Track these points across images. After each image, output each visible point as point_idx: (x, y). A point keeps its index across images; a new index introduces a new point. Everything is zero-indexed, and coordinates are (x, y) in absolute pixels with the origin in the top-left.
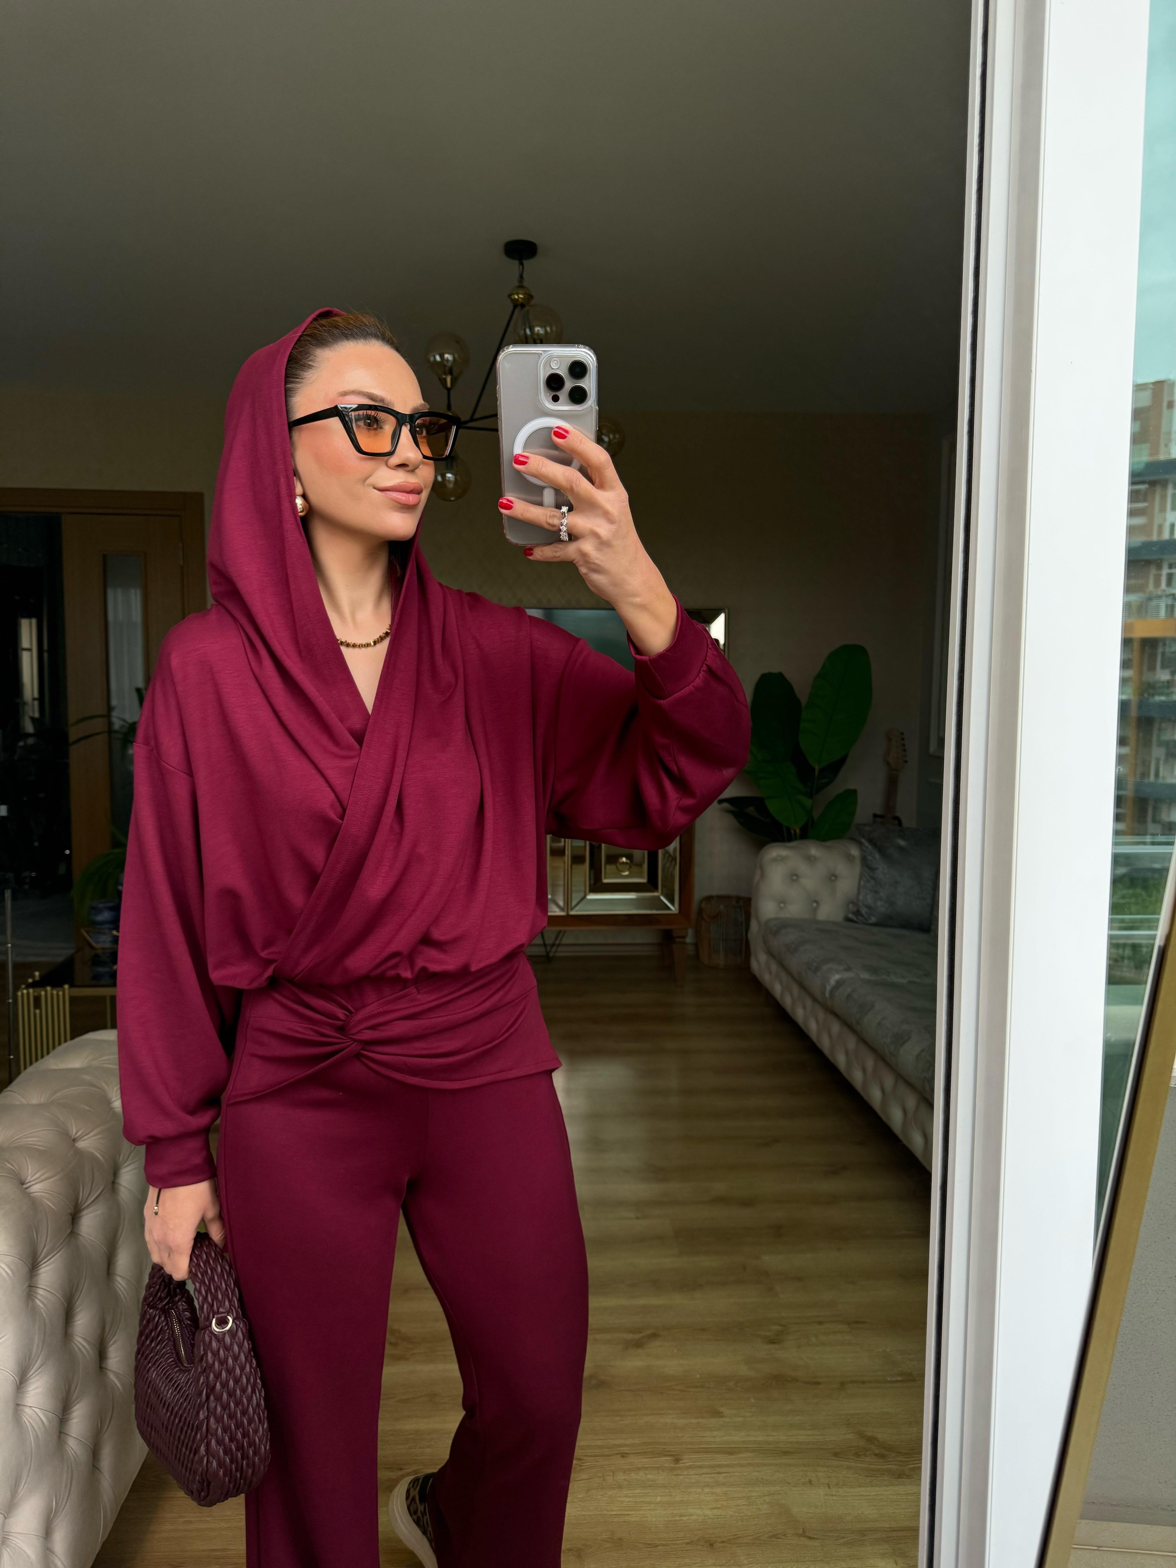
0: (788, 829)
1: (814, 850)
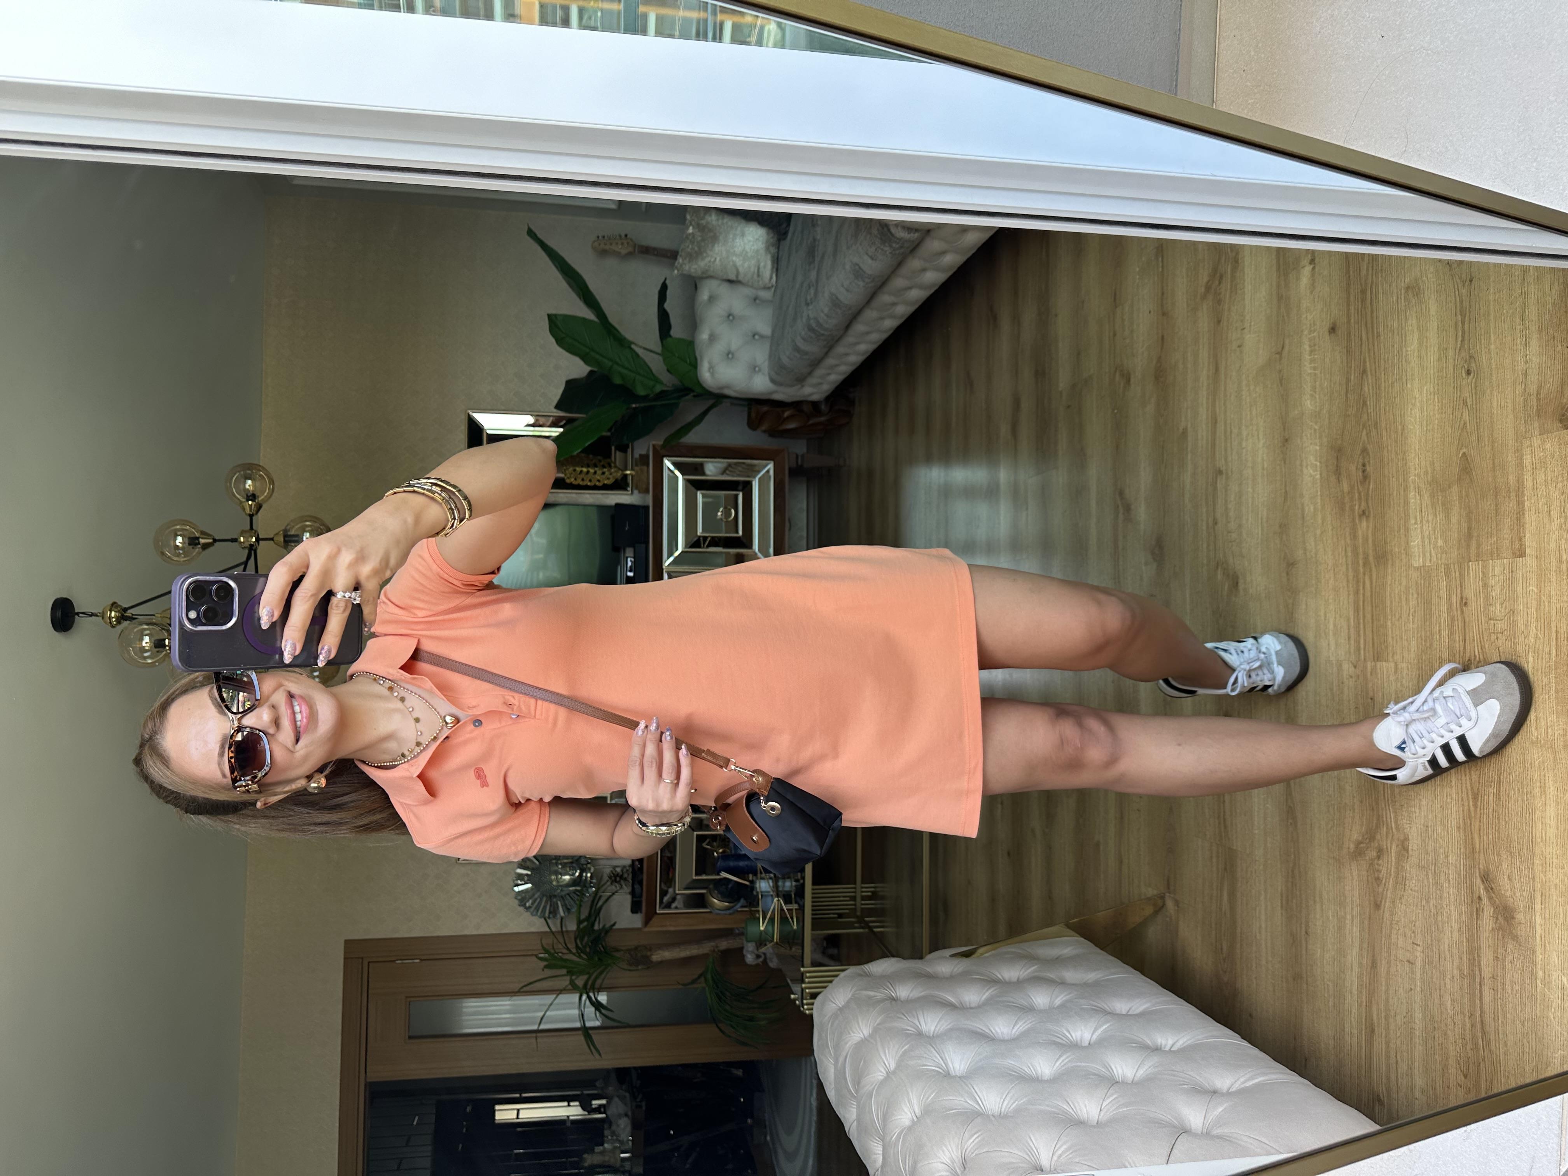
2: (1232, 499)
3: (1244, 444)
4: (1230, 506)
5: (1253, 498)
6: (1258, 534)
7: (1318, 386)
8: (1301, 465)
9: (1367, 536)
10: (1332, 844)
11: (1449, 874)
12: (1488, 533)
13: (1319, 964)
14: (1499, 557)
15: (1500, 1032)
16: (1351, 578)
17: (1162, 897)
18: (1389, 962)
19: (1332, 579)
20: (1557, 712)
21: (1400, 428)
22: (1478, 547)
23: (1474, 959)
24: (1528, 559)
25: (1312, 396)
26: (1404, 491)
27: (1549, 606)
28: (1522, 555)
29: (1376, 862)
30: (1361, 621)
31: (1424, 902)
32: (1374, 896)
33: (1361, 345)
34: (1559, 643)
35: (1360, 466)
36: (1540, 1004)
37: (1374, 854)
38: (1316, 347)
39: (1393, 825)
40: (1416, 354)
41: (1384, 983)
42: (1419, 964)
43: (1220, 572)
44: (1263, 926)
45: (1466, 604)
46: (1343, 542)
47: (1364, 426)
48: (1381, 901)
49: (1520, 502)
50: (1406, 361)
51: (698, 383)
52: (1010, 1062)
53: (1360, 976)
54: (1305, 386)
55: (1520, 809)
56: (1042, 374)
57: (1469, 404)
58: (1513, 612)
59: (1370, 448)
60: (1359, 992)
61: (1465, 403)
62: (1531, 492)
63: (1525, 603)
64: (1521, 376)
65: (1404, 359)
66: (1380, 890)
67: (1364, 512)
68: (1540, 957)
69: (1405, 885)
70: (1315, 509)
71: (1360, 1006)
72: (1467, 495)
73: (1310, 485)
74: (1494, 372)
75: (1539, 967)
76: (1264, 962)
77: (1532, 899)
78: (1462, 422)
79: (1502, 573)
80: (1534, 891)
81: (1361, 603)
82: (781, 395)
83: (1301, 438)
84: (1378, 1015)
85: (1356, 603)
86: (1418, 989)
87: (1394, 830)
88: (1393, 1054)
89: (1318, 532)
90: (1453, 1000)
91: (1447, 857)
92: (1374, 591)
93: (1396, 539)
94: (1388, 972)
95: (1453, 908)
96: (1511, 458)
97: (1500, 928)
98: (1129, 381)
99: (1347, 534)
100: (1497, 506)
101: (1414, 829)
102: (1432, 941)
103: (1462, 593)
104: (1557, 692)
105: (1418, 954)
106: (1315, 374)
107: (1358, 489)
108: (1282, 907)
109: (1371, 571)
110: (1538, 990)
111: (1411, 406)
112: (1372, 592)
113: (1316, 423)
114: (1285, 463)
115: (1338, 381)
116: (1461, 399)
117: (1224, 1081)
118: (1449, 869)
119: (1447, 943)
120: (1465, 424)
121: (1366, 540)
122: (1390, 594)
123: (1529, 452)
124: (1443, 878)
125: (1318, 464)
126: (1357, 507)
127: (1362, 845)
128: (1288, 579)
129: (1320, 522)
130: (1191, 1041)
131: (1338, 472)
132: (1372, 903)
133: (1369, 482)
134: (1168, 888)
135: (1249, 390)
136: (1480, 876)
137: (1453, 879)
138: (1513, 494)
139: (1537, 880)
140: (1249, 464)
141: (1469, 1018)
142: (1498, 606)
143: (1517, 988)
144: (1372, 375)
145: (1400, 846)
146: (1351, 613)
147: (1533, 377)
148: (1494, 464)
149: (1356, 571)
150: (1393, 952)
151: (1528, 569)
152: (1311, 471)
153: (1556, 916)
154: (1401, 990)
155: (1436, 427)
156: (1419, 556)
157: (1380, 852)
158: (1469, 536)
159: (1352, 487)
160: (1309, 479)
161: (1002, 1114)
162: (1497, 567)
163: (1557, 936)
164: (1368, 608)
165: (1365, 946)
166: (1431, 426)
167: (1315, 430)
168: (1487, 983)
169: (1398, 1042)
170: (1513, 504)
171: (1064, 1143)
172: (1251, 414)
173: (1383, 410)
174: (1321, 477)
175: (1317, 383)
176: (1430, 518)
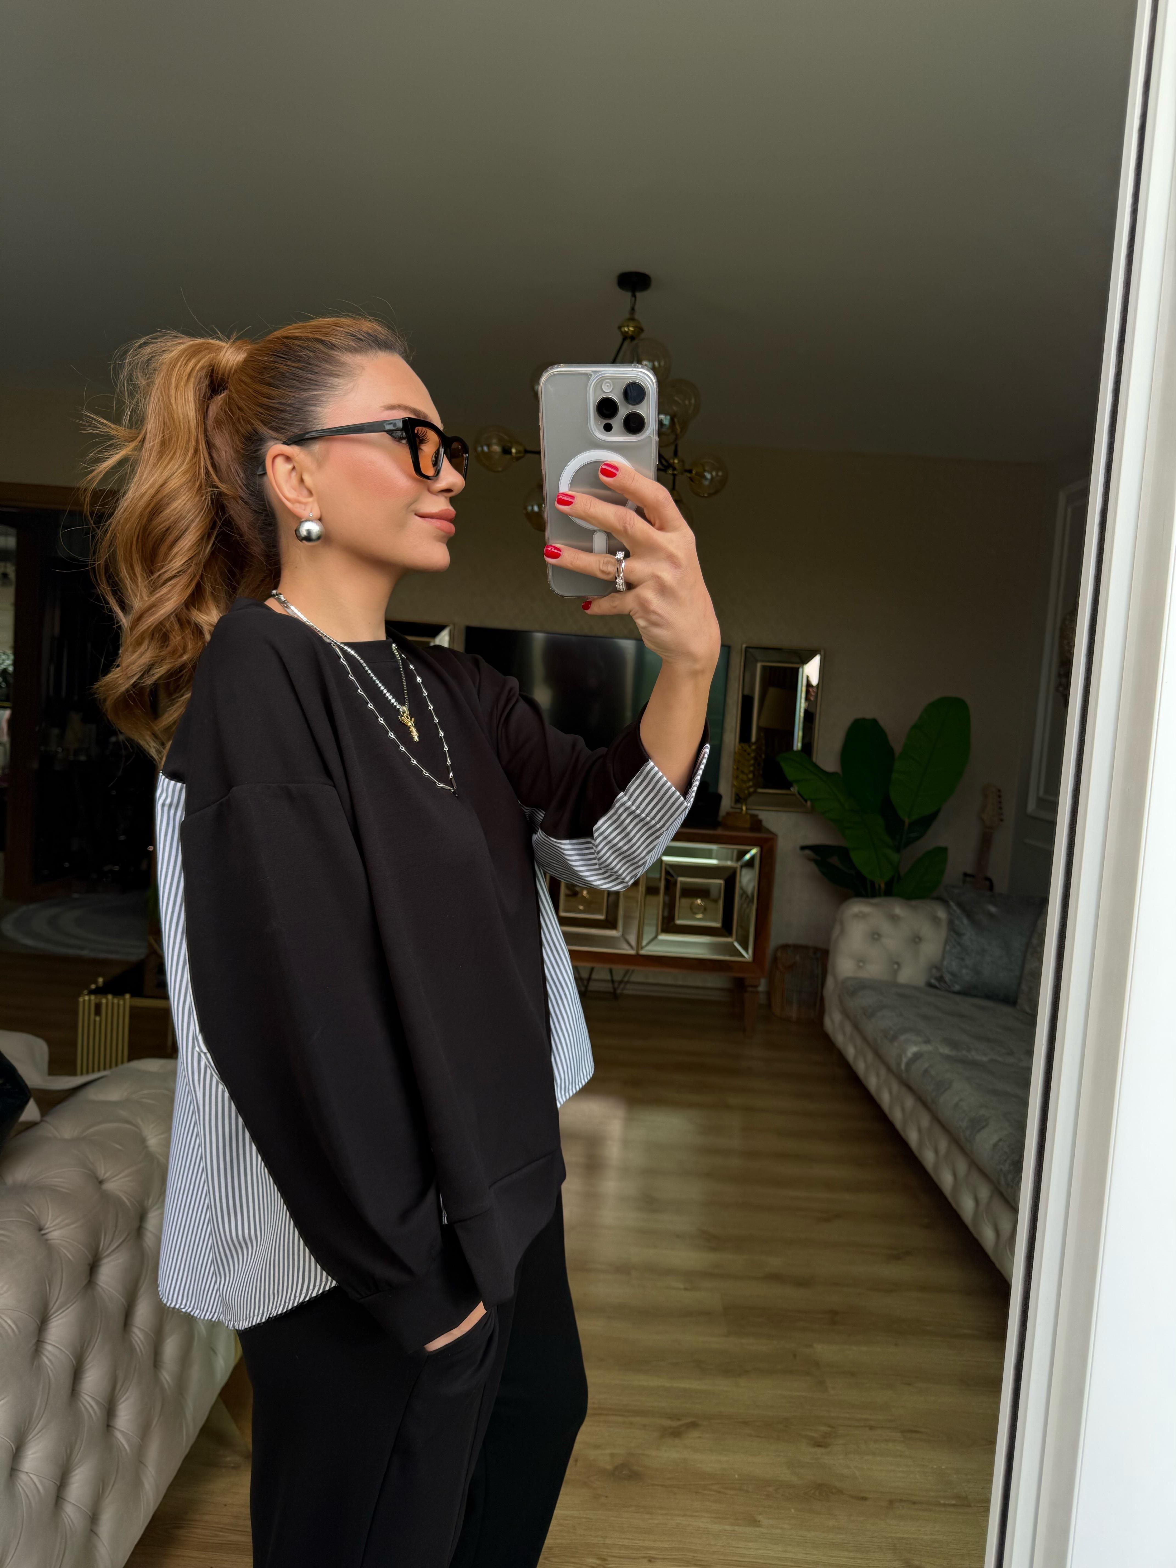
0: (873, 883)
1: (899, 909)
82: (831, 986)
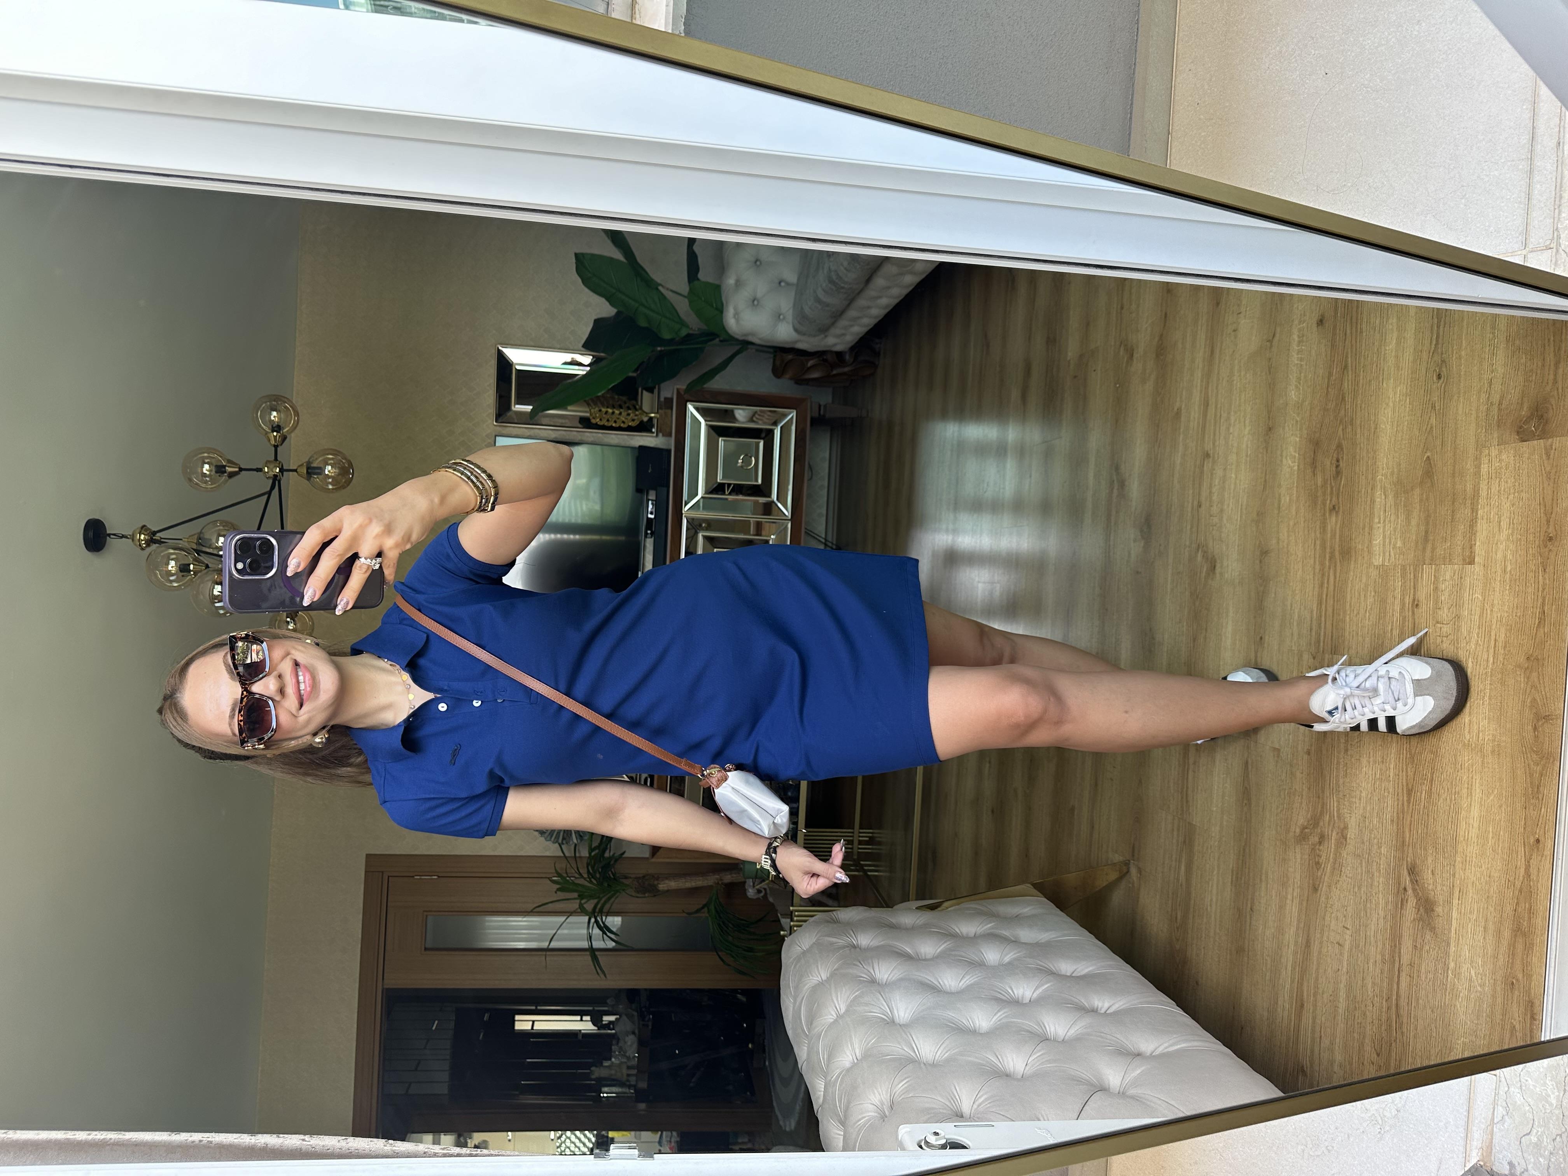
1: (731, 281)
2: (1217, 483)
3: (1231, 430)
4: (1214, 490)
5: (1235, 483)
6: (1237, 520)
7: (1302, 378)
8: (1281, 456)
9: (1335, 531)
10: (1281, 827)
11: (1380, 864)
12: (1443, 537)
13: (1260, 940)
14: (1451, 562)
15: (1412, 1016)
16: (1317, 571)
17: (1127, 864)
18: (1321, 943)
19: (1300, 570)
20: (1489, 718)
21: (1373, 426)
22: (1432, 552)
23: (1395, 946)
24: (1476, 566)
25: (1297, 387)
26: (1372, 490)
27: (1491, 614)
28: (1472, 562)
29: (1317, 847)
30: (1323, 614)
31: (1356, 889)
32: (1313, 880)
33: (1345, 340)
34: (1496, 652)
35: (1334, 461)
36: (1449, 993)
37: (1317, 839)
38: (1305, 338)
39: (1335, 814)
40: (1393, 354)
41: (1315, 963)
42: (1347, 947)
43: (1200, 555)
44: (1214, 900)
45: (1417, 605)
46: (1313, 535)
47: (1341, 421)
48: (1319, 885)
49: (1474, 510)
50: (1384, 360)
51: (724, 329)
52: (951, 1014)
53: (1295, 953)
54: (1291, 377)
55: (1448, 808)
56: (1053, 341)
57: (1437, 408)
58: (1458, 617)
59: (1344, 443)
60: (1294, 969)
61: (1433, 407)
62: (1485, 501)
63: (1470, 609)
64: (1486, 385)
65: (1382, 359)
66: (1319, 874)
67: (1334, 507)
68: (1453, 949)
69: (1341, 871)
70: (1290, 499)
71: (1292, 982)
72: (1427, 499)
73: (1287, 476)
74: (1462, 379)
75: (1451, 958)
76: (1212, 934)
77: (1451, 894)
78: (1429, 426)
79: (1452, 578)
80: (1453, 886)
81: (1324, 597)
82: (804, 345)
83: (1284, 428)
84: (1308, 991)
85: (1320, 596)
86: (1345, 970)
87: (1336, 818)
88: (1318, 1029)
89: (1291, 523)
90: (1374, 983)
91: (1380, 847)
92: (1337, 585)
93: (1361, 536)
94: (1320, 952)
95: (1381, 896)
96: (1469, 466)
97: (1421, 919)
98: (1132, 355)
99: (1318, 527)
100: (1453, 512)
101: (1353, 819)
102: (1360, 926)
103: (1414, 595)
104: (1490, 699)
105: (1347, 937)
106: (1301, 365)
107: (1331, 483)
108: (1232, 883)
109: (1335, 566)
110: (1449, 980)
111: (1384, 406)
112: (1335, 586)
113: (1298, 414)
114: (1267, 450)
115: (1321, 375)
116: (1431, 402)
117: (1148, 1044)
118: (1380, 859)
119: (1373, 928)
120: (1432, 427)
121: (1333, 535)
122: (1351, 590)
123: (1487, 461)
124: (1375, 867)
125: (1297, 455)
126: (1328, 502)
127: (1306, 830)
128: (1261, 567)
129: (1294, 513)
130: (1127, 1005)
131: (1313, 464)
132: (1311, 885)
133: (1341, 479)
134: (1133, 856)
135: (1240, 376)
136: (1407, 868)
137: (1383, 869)
138: (1469, 502)
139: (1457, 876)
140: (1235, 450)
141: (1386, 1001)
142: (1446, 610)
143: (1430, 976)
144: (1352, 370)
145: (1340, 834)
146: (1315, 606)
147: (1497, 386)
148: (1454, 470)
149: (1322, 564)
150: (1326, 934)
151: (1475, 577)
152: (1290, 462)
153: (1471, 912)
154: (1330, 970)
155: (1405, 428)
156: (1379, 555)
157: (1322, 838)
158: (1426, 539)
159: (1325, 482)
160: (1288, 470)
161: (935, 1062)
162: (1448, 572)
163: (1470, 931)
164: (1330, 602)
165: (1302, 925)
166: (1401, 427)
167: (1297, 421)
168: (1405, 970)
169: (1323, 1019)
170: (1468, 511)
171: (986, 1093)
172: (1240, 399)
173: (1359, 406)
174: (1299, 469)
175: (1302, 374)
176: (1392, 519)
